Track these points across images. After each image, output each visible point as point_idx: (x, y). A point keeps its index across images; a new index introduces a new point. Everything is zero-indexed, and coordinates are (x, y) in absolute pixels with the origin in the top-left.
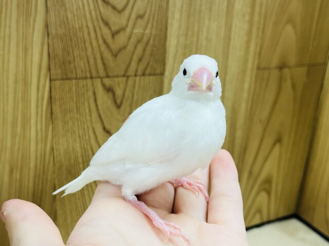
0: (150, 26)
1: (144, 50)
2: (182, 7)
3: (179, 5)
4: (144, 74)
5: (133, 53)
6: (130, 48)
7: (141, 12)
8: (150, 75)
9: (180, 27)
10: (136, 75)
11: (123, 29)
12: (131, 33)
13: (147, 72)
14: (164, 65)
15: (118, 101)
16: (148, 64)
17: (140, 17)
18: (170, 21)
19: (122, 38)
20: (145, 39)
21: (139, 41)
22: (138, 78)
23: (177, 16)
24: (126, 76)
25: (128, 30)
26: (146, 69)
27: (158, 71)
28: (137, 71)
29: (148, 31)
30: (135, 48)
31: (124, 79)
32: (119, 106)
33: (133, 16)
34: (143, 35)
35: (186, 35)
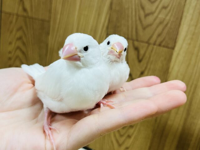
0: (170, 15)
1: (163, 30)
2: (196, 6)
3: (193, 4)
4: (160, 45)
5: (156, 30)
6: (154, 26)
7: (166, 5)
8: (164, 46)
9: (191, 20)
10: (154, 44)
11: (152, 13)
12: (157, 17)
13: (163, 44)
14: (175, 42)
15: (140, 57)
16: (164, 39)
17: (165, 8)
18: (185, 14)
19: (150, 19)
20: (165, 23)
21: (161, 23)
22: (155, 47)
23: (191, 11)
24: (148, 43)
25: (156, 15)
26: (162, 42)
27: (170, 46)
28: (156, 41)
29: (168, 18)
30: (157, 27)
31: (146, 45)
32: (140, 61)
33: (160, 6)
34: (164, 19)
35: (196, 26)
